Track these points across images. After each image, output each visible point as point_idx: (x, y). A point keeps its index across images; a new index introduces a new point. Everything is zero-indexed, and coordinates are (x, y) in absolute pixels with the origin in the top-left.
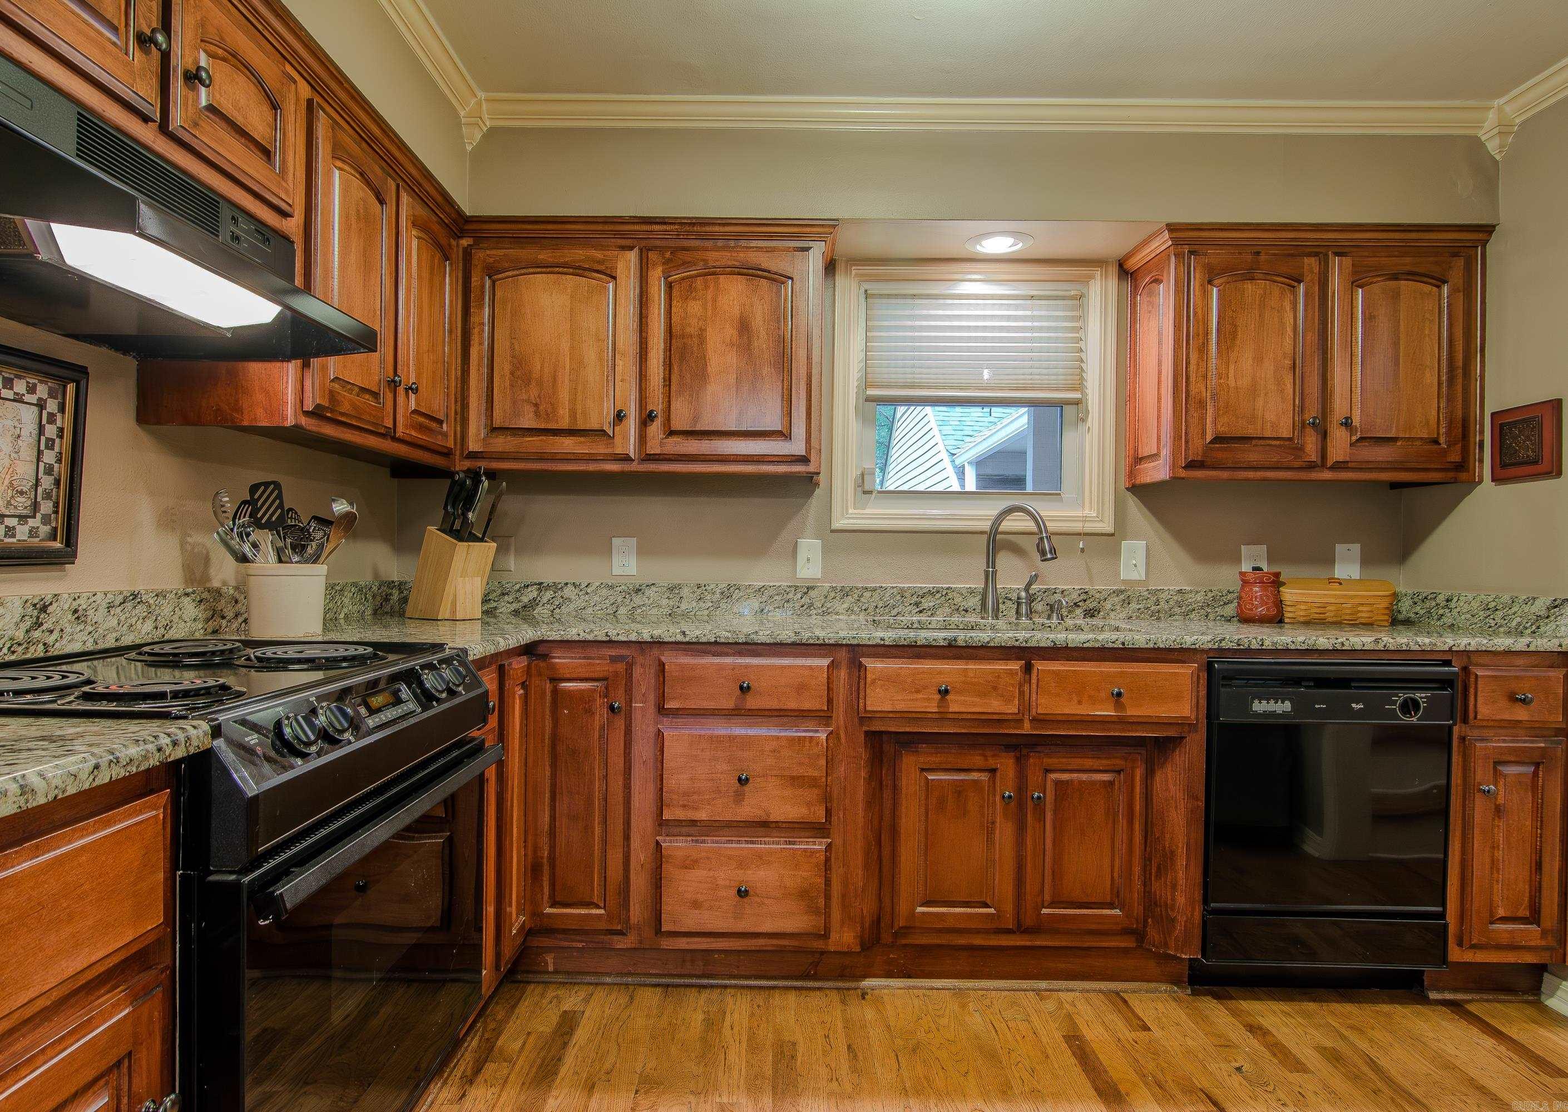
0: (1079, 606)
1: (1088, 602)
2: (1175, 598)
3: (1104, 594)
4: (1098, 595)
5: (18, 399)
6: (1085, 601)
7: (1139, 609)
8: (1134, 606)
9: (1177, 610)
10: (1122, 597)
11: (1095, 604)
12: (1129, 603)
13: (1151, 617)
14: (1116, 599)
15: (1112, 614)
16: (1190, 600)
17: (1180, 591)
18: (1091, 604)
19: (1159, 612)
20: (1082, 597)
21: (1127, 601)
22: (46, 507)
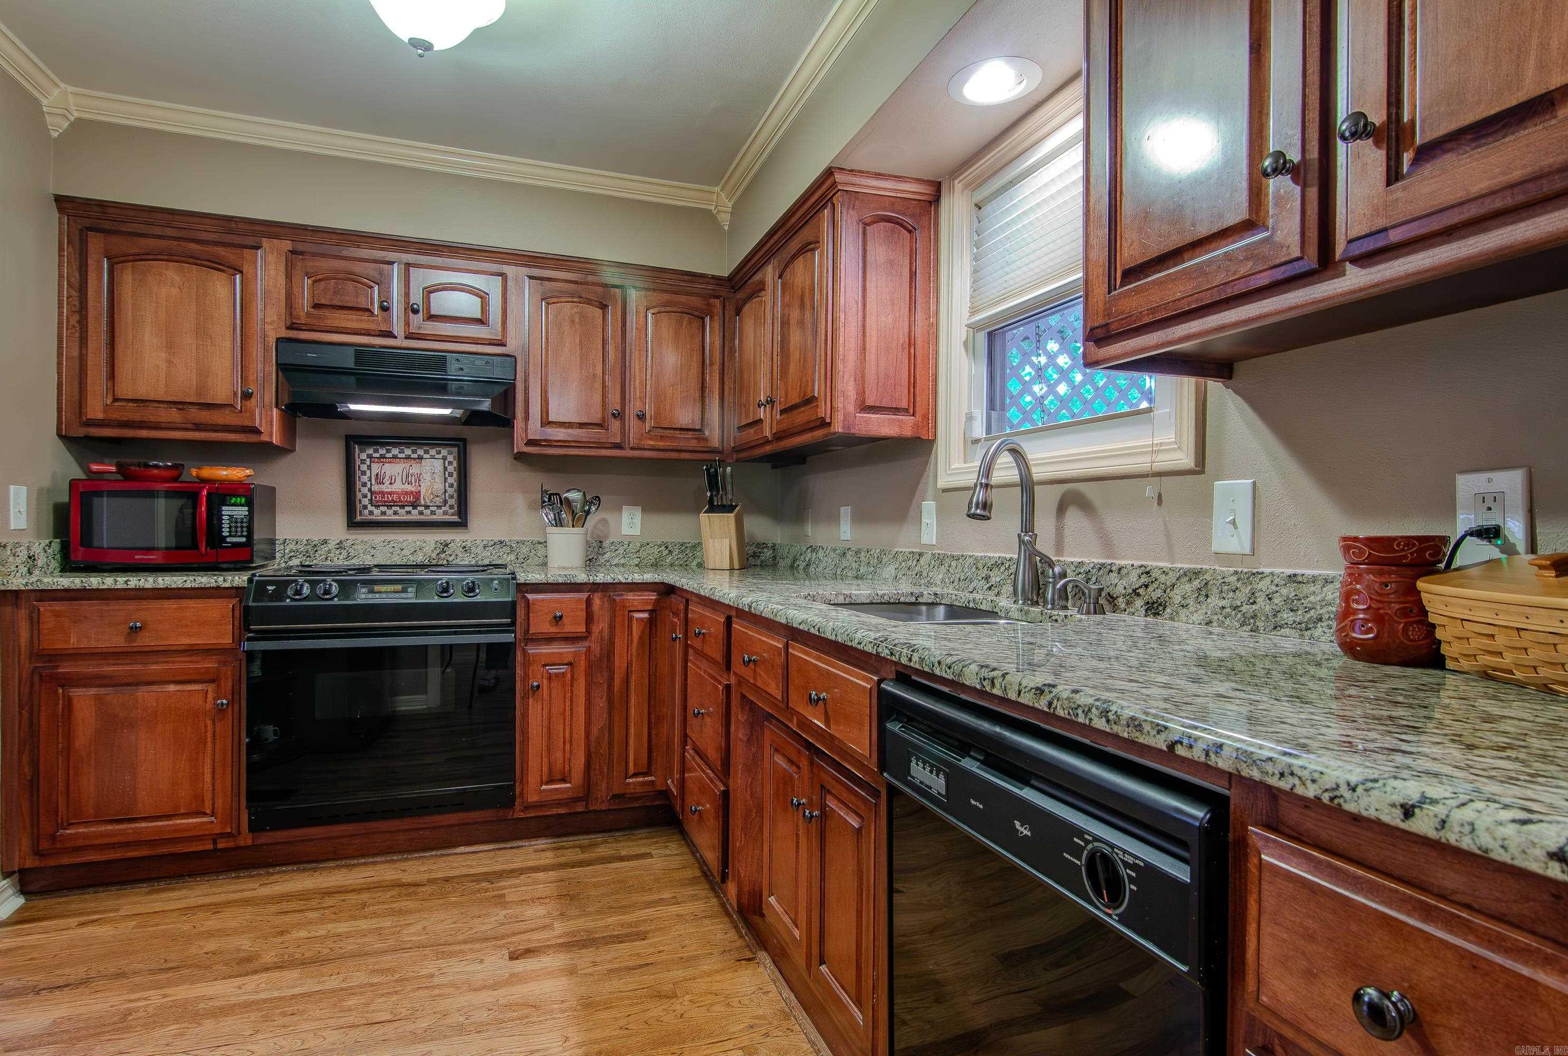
0: (1139, 595)
1: (1150, 589)
2: (1284, 591)
3: (1172, 578)
4: (1163, 578)
5: (433, 457)
6: (1146, 586)
7: (1223, 608)
8: (1215, 601)
9: (1287, 616)
10: (1196, 583)
11: (1159, 593)
12: (1207, 596)
13: (1242, 625)
14: (1188, 587)
15: (1183, 613)
16: (1312, 598)
17: (1292, 578)
18: (1155, 594)
19: (1254, 617)
20: (1142, 580)
21: (1203, 592)
22: (452, 502)
